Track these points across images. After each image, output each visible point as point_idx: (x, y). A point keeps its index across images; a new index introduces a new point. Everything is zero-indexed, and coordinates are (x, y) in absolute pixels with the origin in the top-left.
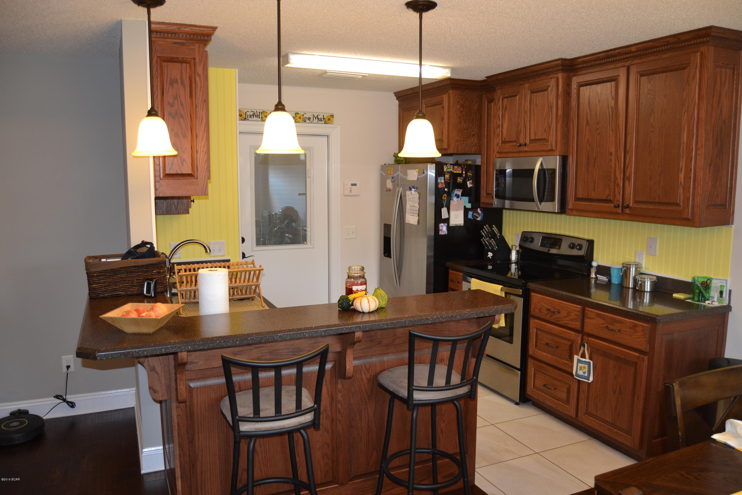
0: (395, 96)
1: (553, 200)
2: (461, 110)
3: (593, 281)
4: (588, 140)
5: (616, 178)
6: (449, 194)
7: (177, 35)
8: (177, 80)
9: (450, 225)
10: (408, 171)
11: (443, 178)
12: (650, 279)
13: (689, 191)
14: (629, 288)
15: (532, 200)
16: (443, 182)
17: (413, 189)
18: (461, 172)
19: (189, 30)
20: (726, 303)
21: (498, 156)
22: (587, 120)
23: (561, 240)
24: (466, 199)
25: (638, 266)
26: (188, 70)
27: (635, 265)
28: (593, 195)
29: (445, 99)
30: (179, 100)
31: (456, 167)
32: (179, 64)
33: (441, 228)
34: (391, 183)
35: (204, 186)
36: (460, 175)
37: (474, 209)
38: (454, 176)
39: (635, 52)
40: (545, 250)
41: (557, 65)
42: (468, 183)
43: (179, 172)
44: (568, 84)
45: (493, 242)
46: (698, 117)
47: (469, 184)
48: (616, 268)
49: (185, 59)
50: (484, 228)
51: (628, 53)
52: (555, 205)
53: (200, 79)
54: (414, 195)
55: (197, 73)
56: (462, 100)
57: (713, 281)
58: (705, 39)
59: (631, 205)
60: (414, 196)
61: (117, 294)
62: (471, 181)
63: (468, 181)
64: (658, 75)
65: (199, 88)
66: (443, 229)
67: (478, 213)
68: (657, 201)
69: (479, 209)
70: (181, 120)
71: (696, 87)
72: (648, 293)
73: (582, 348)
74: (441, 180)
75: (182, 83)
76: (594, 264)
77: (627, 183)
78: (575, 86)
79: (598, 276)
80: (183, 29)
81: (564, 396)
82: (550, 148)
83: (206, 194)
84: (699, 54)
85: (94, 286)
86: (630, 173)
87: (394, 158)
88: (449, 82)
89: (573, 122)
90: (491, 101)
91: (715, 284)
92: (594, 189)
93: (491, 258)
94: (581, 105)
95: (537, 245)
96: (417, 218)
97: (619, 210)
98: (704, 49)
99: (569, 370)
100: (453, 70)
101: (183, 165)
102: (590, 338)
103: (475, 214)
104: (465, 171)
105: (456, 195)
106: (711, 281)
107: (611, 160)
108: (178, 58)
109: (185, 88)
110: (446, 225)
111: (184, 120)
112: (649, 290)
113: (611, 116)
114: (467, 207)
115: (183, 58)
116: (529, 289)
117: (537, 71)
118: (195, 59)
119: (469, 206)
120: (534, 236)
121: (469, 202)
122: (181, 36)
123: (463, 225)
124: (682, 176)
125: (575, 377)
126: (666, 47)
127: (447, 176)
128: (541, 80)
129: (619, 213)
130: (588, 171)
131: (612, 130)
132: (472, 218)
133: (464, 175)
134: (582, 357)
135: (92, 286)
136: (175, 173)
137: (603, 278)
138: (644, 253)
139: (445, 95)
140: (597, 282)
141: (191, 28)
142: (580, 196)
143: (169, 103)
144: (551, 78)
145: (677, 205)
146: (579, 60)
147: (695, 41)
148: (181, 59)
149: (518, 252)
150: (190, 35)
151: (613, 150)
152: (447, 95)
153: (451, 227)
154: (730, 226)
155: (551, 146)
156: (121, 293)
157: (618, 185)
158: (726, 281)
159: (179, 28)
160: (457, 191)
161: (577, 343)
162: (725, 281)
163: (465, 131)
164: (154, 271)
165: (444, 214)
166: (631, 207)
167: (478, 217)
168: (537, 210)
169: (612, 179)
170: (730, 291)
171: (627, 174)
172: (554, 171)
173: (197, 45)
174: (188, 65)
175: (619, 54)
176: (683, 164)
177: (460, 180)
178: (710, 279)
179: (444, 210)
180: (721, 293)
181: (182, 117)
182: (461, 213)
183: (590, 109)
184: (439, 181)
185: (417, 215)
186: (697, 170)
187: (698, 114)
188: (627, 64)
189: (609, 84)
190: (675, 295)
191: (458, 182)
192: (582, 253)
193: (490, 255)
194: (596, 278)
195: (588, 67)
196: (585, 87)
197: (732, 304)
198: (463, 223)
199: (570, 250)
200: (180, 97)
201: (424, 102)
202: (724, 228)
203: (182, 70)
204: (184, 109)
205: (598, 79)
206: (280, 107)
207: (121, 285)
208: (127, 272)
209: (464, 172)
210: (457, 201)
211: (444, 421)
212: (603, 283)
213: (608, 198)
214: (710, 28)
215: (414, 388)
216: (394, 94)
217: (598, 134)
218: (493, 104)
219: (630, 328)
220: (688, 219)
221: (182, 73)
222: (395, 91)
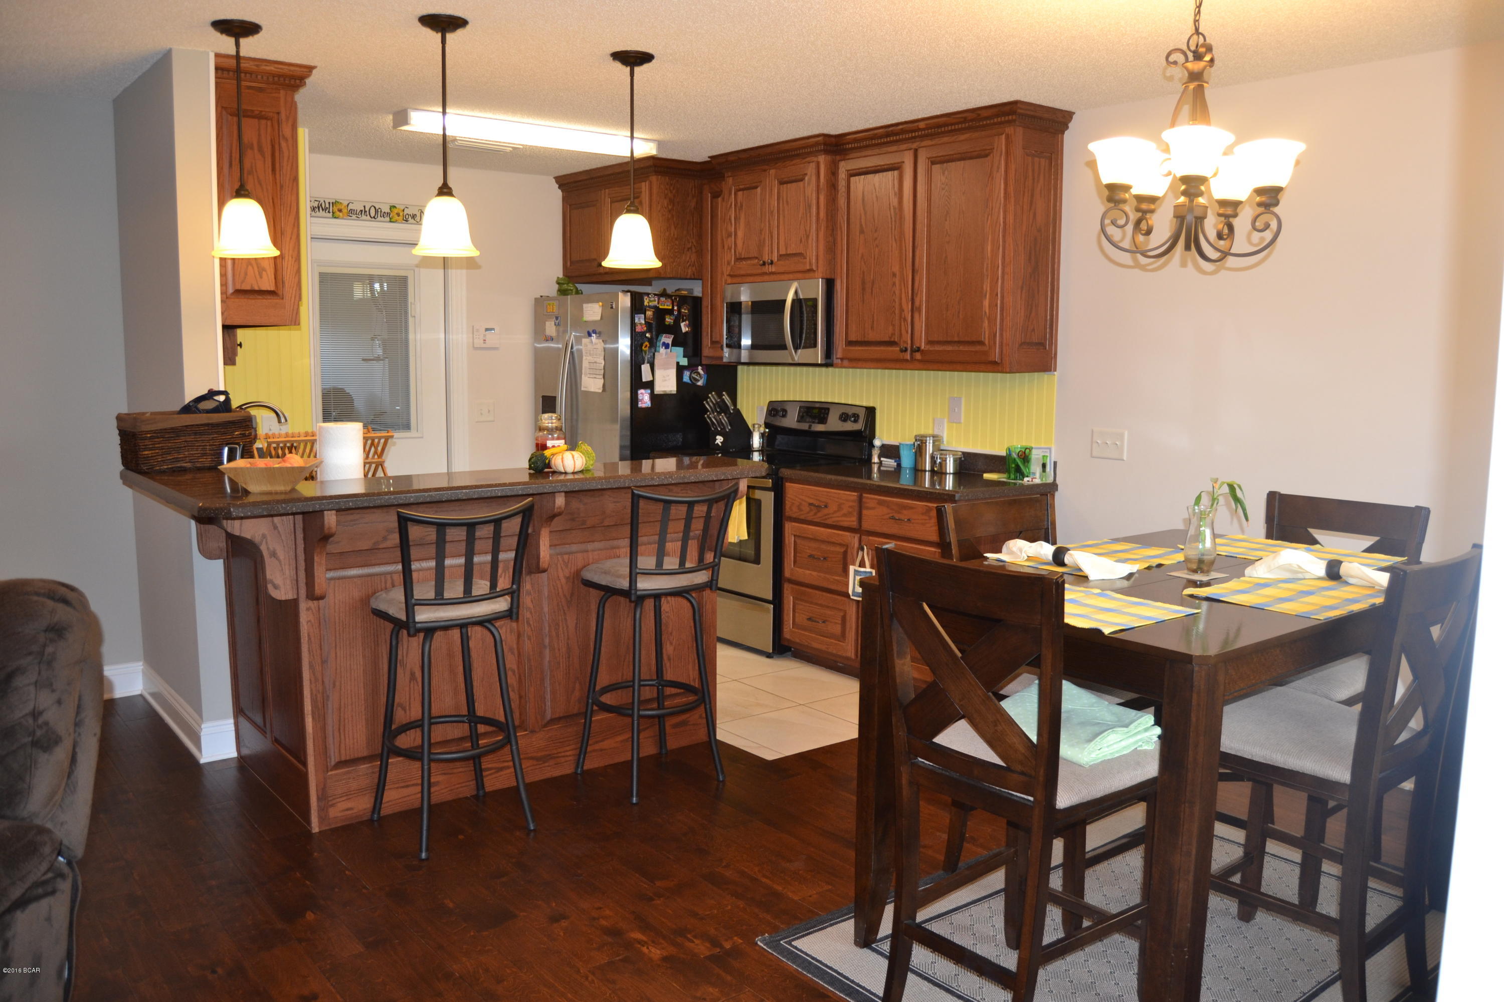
0: (557, 182)
1: (815, 345)
2: (670, 207)
3: (875, 468)
4: (862, 256)
5: (902, 310)
6: (653, 344)
7: (254, 76)
8: (252, 144)
9: (655, 393)
10: (585, 305)
11: (643, 315)
12: (953, 455)
13: (995, 324)
14: (925, 471)
15: (784, 347)
16: (643, 322)
17: (594, 335)
18: (670, 307)
19: (273, 68)
20: (1050, 480)
21: (729, 280)
22: (861, 225)
23: (828, 409)
24: (680, 350)
25: (936, 439)
26: (269, 130)
27: (933, 437)
28: (872, 336)
29: (643, 190)
31: (663, 299)
32: (255, 122)
33: (640, 397)
34: (554, 327)
35: (293, 310)
36: (670, 312)
37: (692, 367)
38: (660, 314)
39: (924, 129)
40: (804, 426)
41: (817, 144)
42: (682, 325)
43: (256, 288)
44: (833, 173)
45: (724, 419)
46: (1005, 222)
47: (684, 327)
48: (907, 445)
49: (263, 113)
50: (709, 398)
51: (914, 131)
52: (818, 354)
53: (288, 146)
54: (596, 344)
55: (283, 135)
56: (671, 192)
57: (1034, 452)
58: (1010, 117)
59: (923, 347)
60: (595, 347)
61: (181, 467)
62: (687, 322)
63: (683, 322)
64: (954, 163)
65: (286, 159)
66: (645, 399)
67: (699, 373)
68: (956, 339)
69: (700, 368)
71: (1000, 184)
72: (951, 476)
73: (860, 553)
74: (639, 319)
75: (261, 150)
76: (877, 443)
77: (916, 315)
78: (843, 176)
79: (882, 459)
80: (264, 67)
81: (837, 629)
82: (808, 268)
83: (297, 323)
84: (1004, 136)
85: (146, 453)
86: (921, 301)
87: (557, 286)
88: (651, 163)
89: (841, 228)
90: (716, 195)
91: (1035, 456)
92: (872, 328)
93: (720, 444)
94: (852, 203)
95: (791, 421)
96: (602, 381)
97: (908, 356)
98: (1009, 130)
99: (844, 590)
100: (660, 144)
101: (261, 277)
102: (871, 538)
103: (694, 376)
104: (677, 306)
105: (664, 344)
106: (1030, 451)
107: (894, 284)
108: (253, 111)
109: (264, 158)
110: (649, 391)
112: (952, 471)
113: (893, 219)
114: (681, 364)
115: (261, 111)
116: (782, 478)
117: (787, 151)
118: (278, 113)
119: (684, 362)
120: (788, 408)
121: (684, 356)
122: (259, 77)
123: (675, 392)
124: (986, 303)
125: (852, 597)
126: (963, 126)
127: (649, 313)
128: (794, 165)
129: (907, 360)
130: (863, 301)
131: (895, 240)
132: (689, 381)
133: (676, 313)
134: (860, 566)
135: (144, 453)
136: (248, 288)
137: (890, 463)
138: (946, 420)
139: (643, 184)
140: (882, 468)
141: (276, 66)
142: (853, 338)
144: (809, 163)
145: (981, 343)
146: (848, 137)
147: (999, 119)
148: (257, 112)
149: (762, 435)
150: (274, 77)
151: (896, 269)
152: (647, 183)
153: (657, 395)
154: (1052, 373)
155: (810, 264)
156: (186, 465)
157: (905, 320)
158: (1050, 449)
159: (257, 66)
160: (665, 337)
161: (853, 548)
162: (1048, 450)
163: (677, 242)
164: (236, 433)
165: (646, 376)
166: (923, 350)
167: (698, 381)
168: (791, 361)
169: (897, 312)
170: (1055, 463)
171: (917, 303)
172: (815, 300)
173: (282, 92)
174: (269, 123)
175: (903, 132)
176: (987, 287)
177: (669, 320)
178: (1030, 449)
179: (646, 368)
180: (1044, 466)
182: (673, 373)
183: (864, 209)
184: (636, 321)
185: (602, 377)
186: (1005, 294)
187: (1005, 218)
188: (915, 146)
189: (890, 173)
190: (986, 476)
191: (667, 323)
192: (859, 426)
193: (719, 440)
194: (880, 463)
195: (860, 148)
196: (857, 178)
197: (1058, 482)
198: (675, 389)
199: (841, 423)
200: (256, 171)
201: (609, 194)
202: (1045, 376)
203: (259, 129)
205: (876, 166)
206: (445, 190)
207: (186, 453)
208: (196, 434)
209: (676, 308)
210: (666, 353)
211: (671, 644)
212: (890, 469)
213: (892, 340)
214: (1016, 103)
215: (638, 571)
216: (554, 180)
217: (877, 246)
218: (720, 199)
219: (922, 514)
220: (995, 363)
221: (259, 135)
222: (557, 175)
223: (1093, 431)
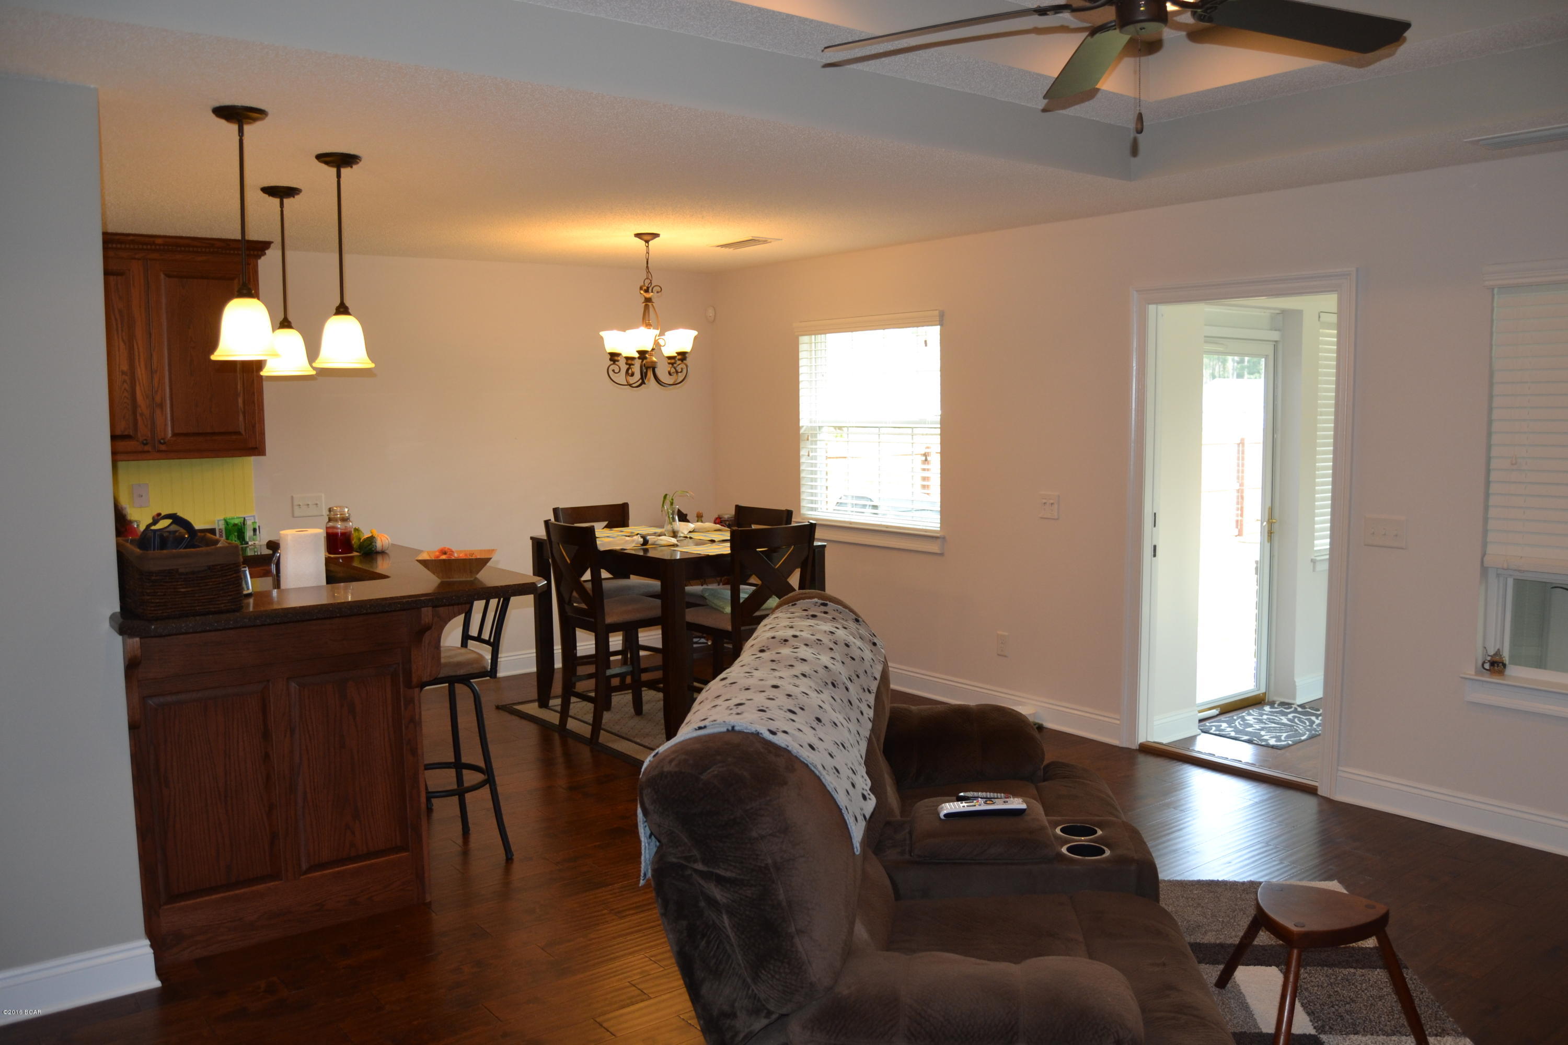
5: (139, 406)
13: (253, 417)
39: (160, 245)
59: (169, 439)
68: (209, 431)
77: (158, 411)
86: (162, 398)
91: (249, 522)
97: (149, 448)
106: (245, 520)
124: (240, 400)
129: (148, 452)
145: (239, 433)
151: (125, 367)
162: (252, 518)
166: (168, 442)
169: (130, 407)
170: (259, 527)
171: (158, 399)
175: (134, 242)
176: (240, 387)
180: (256, 530)
188: (145, 257)
206: (342, 310)
220: (255, 448)
223: (292, 497)
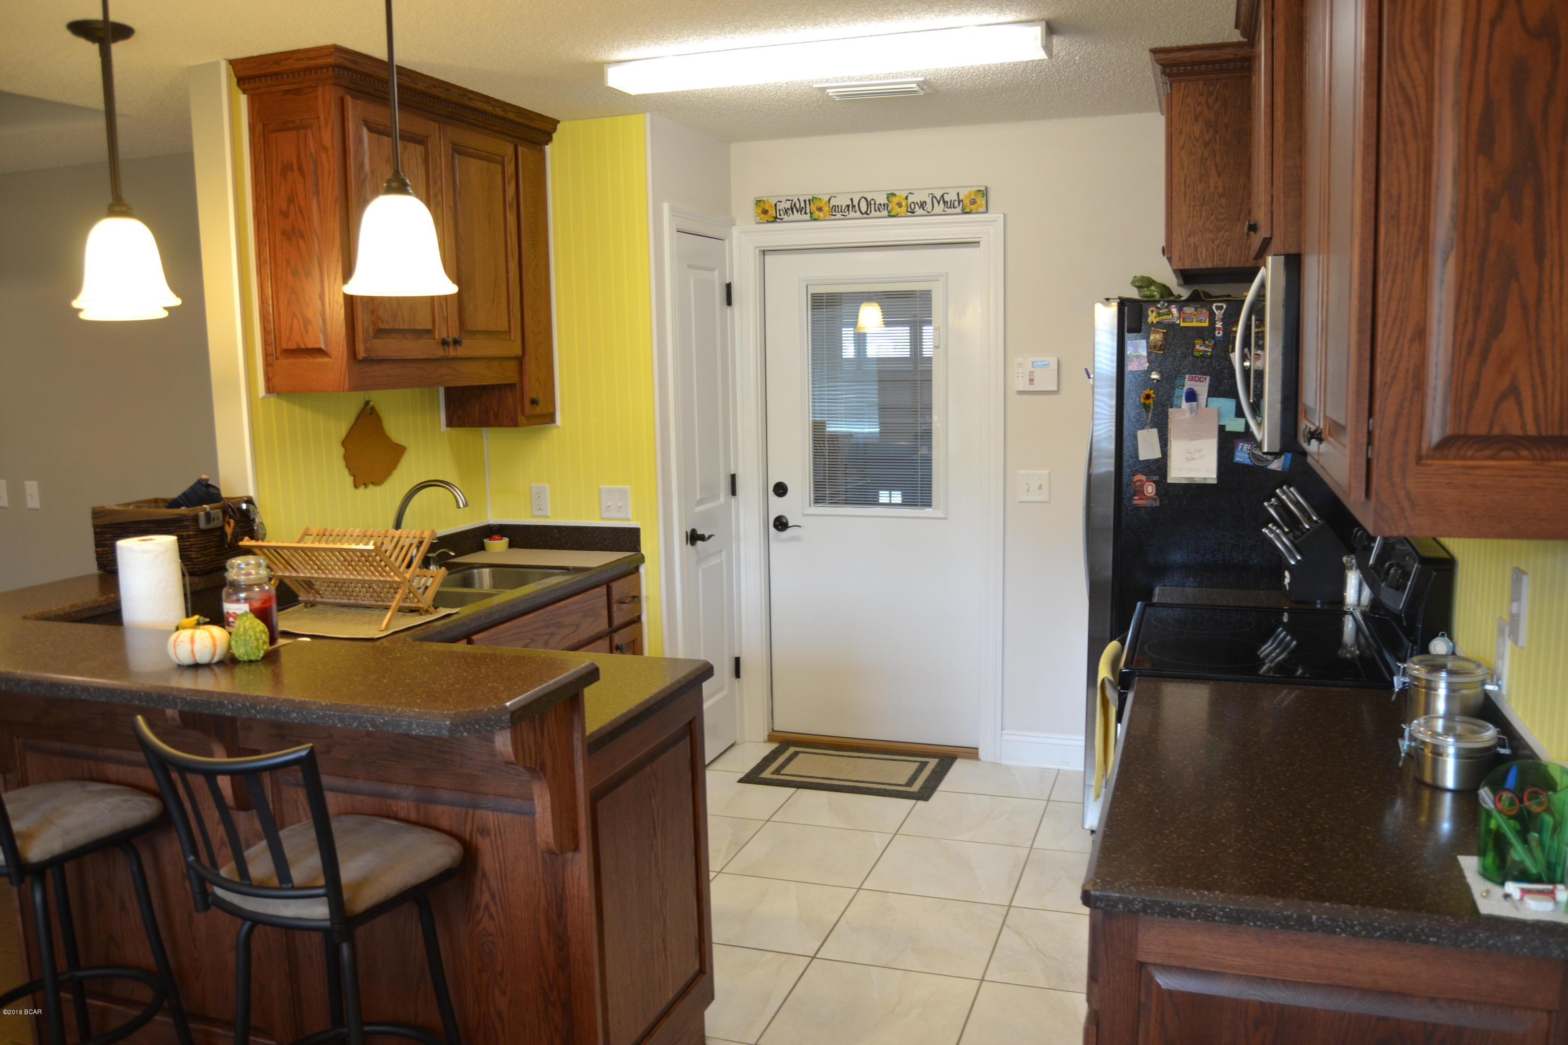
2: (1207, 137)
6: (1166, 391)
7: (280, 77)
8: (292, 164)
9: (1169, 481)
16: (1141, 351)
18: (1206, 324)
19: (293, 62)
24: (1226, 405)
26: (309, 141)
30: (296, 204)
31: (1190, 310)
32: (295, 133)
33: (1137, 487)
38: (1183, 336)
43: (303, 346)
49: (305, 121)
53: (328, 157)
55: (323, 145)
56: (1209, 107)
66: (1146, 490)
70: (301, 242)
74: (1135, 346)
75: (301, 169)
103: (1259, 452)
104: (1222, 320)
105: (1190, 392)
108: (293, 122)
109: (305, 180)
110: (1155, 478)
111: (305, 242)
114: (1228, 429)
115: (303, 120)
118: (319, 118)
119: (1240, 425)
121: (1240, 415)
122: (285, 77)
123: (1215, 482)
127: (1158, 336)
132: (1248, 462)
133: (1219, 334)
136: (295, 347)
138: (1507, 630)
141: (295, 57)
143: (281, 213)
148: (298, 122)
153: (1172, 485)
160: (1194, 380)
163: (1223, 201)
165: (1148, 448)
167: (1273, 461)
173: (320, 89)
177: (1204, 348)
179: (1147, 437)
181: (302, 236)
182: (1208, 447)
184: (1129, 351)
191: (1196, 354)
192: (1401, 602)
198: (1214, 475)
203: (298, 144)
204: (304, 220)
209: (1221, 325)
210: (1194, 410)
221: (299, 151)
